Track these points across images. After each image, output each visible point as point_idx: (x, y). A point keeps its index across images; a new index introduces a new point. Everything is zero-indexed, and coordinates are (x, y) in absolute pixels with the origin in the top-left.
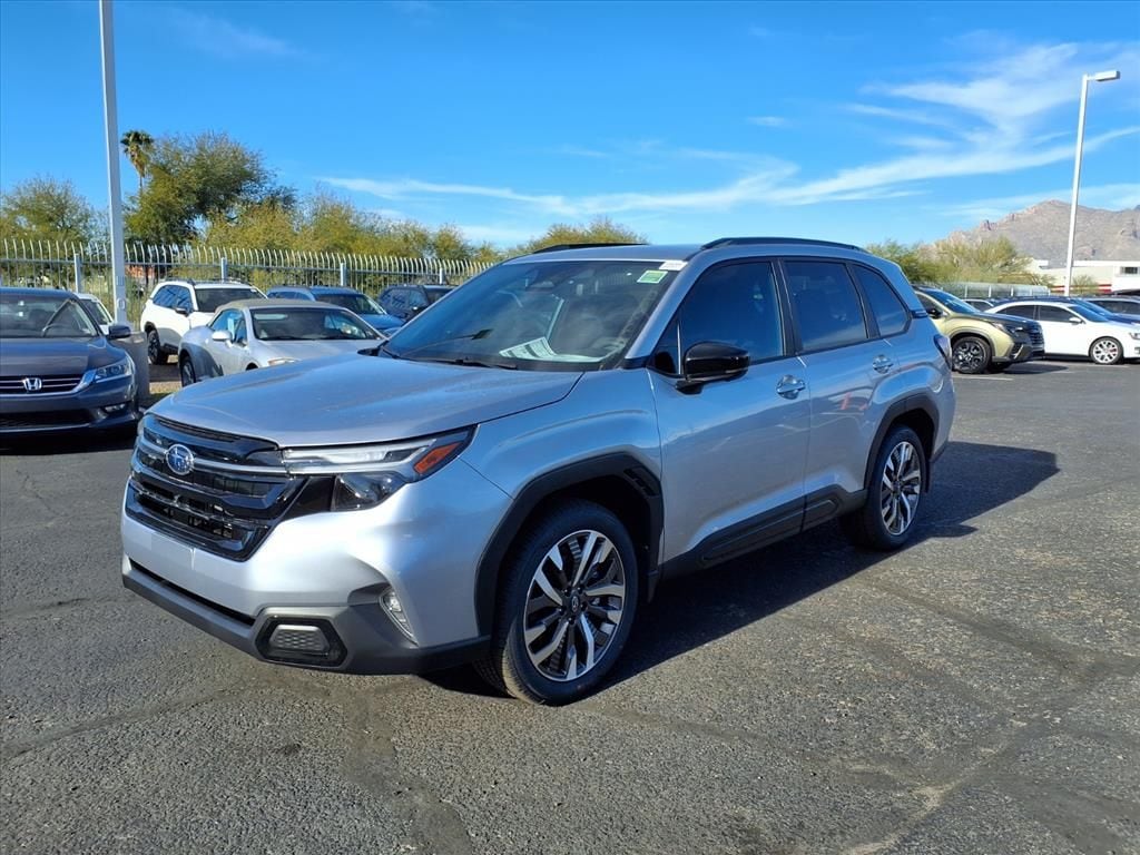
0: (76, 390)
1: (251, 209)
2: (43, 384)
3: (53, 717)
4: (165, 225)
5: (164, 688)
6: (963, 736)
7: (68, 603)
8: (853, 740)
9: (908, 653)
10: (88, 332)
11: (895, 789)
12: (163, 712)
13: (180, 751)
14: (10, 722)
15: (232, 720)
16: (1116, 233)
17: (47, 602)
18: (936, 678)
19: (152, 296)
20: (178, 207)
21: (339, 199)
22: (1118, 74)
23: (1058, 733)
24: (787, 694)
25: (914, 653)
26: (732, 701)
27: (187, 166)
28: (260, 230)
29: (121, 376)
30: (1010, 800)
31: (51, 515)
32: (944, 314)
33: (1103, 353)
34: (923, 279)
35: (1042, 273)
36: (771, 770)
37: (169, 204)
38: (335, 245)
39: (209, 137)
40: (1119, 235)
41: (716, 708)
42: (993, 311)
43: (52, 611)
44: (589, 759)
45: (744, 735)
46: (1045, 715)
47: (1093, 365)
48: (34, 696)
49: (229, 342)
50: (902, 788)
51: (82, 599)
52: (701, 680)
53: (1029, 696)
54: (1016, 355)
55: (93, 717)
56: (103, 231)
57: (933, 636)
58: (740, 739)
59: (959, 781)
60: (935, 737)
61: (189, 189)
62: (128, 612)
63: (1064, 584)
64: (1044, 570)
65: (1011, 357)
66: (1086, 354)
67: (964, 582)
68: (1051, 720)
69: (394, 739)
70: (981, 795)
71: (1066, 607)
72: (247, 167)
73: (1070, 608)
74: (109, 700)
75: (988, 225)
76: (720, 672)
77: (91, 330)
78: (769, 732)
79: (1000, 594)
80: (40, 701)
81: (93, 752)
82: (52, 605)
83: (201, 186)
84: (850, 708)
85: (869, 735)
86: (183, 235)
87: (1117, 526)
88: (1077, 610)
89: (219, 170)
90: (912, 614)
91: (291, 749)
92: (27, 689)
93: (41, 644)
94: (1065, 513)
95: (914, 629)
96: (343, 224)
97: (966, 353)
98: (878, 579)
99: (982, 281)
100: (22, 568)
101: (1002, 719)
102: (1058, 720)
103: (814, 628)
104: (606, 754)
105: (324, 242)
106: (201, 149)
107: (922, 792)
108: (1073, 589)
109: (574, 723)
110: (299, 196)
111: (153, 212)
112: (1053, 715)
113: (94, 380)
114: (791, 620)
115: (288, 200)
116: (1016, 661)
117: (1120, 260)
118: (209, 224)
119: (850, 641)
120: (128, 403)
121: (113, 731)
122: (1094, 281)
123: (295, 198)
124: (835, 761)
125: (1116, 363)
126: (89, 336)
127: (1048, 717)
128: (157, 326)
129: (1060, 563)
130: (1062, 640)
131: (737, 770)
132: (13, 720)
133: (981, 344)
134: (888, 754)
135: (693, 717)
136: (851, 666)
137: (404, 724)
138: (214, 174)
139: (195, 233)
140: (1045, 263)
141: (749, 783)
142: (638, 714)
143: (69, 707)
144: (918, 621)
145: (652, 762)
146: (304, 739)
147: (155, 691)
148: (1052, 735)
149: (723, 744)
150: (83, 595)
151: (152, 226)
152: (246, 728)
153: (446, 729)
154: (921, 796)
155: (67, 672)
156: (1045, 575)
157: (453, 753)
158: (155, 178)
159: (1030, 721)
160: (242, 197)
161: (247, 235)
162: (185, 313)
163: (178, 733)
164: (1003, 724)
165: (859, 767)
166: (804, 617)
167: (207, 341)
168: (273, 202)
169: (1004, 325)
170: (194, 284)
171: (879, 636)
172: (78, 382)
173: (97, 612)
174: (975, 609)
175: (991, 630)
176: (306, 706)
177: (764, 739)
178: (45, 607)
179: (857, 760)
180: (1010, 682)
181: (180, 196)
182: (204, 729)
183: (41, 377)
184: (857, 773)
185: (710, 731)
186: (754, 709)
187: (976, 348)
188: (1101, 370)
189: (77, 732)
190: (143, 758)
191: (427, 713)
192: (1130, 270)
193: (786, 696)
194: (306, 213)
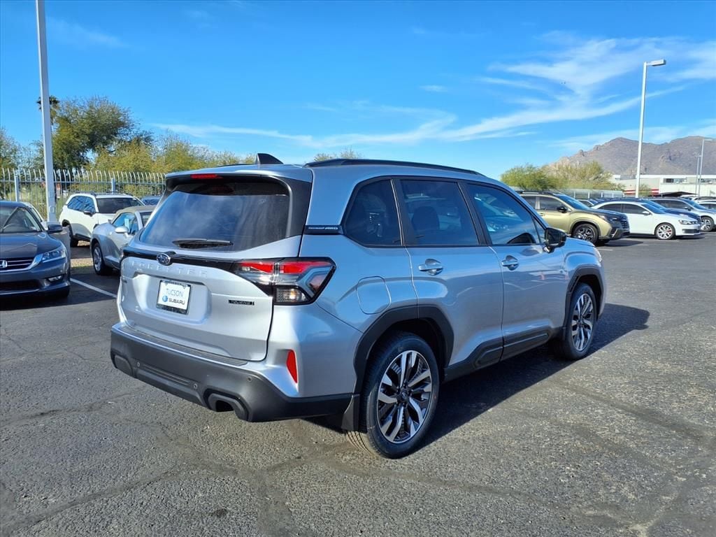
0: (30, 268)
1: (125, 146)
2: (8, 264)
3: (54, 495)
4: (68, 155)
5: (125, 472)
6: (649, 489)
7: (47, 413)
8: (582, 493)
9: (600, 433)
10: (34, 228)
11: (617, 527)
12: (129, 489)
13: (147, 517)
14: (25, 499)
15: (176, 493)
16: (658, 158)
17: (33, 413)
18: (621, 450)
19: (67, 203)
20: (76, 144)
21: (181, 139)
22: (665, 61)
23: (707, 485)
24: (532, 463)
25: (603, 433)
26: (498, 469)
27: (82, 118)
28: (131, 158)
29: (59, 258)
30: (691, 532)
31: (21, 352)
32: (569, 210)
33: (663, 233)
34: (548, 187)
35: (617, 182)
36: (535, 516)
37: (70, 142)
38: (179, 168)
39: (96, 100)
40: (660, 159)
41: (490, 474)
42: (596, 207)
43: (37, 419)
44: (418, 512)
45: (512, 493)
46: (696, 472)
47: (657, 240)
48: (38, 480)
49: (126, 234)
50: (621, 526)
51: (56, 411)
52: (475, 456)
53: (682, 460)
54: (614, 235)
55: (82, 495)
56: (26, 159)
57: (612, 421)
58: (510, 495)
59: (655, 520)
60: (632, 490)
61: (83, 133)
62: (90, 419)
63: (682, 384)
64: (667, 375)
65: (611, 236)
66: (653, 233)
67: (621, 384)
68: (700, 476)
69: (287, 503)
70: (672, 529)
71: (688, 399)
72: (121, 118)
73: (690, 400)
74: (90, 482)
75: (582, 153)
76: (486, 450)
77: (36, 227)
78: (527, 489)
79: (645, 393)
80: (43, 484)
81: (87, 520)
82: (37, 415)
83: (91, 131)
84: (574, 471)
85: (591, 489)
86: (81, 163)
87: (703, 345)
88: (695, 401)
89: (103, 120)
90: (595, 407)
91: (221, 513)
92: (32, 475)
93: (35, 442)
94: (669, 337)
95: (599, 416)
96: (184, 155)
97: (583, 234)
98: (568, 384)
99: (584, 188)
100: (11, 390)
101: (669, 476)
102: (704, 476)
103: (537, 418)
104: (428, 509)
105: (171, 166)
106: (91, 107)
107: (634, 528)
108: (689, 388)
109: (402, 488)
110: (155, 137)
111: (60, 147)
112: (700, 473)
113: (42, 261)
114: (521, 413)
115: (148, 139)
116: (667, 436)
117: (661, 174)
118: (96, 155)
119: (561, 426)
120: (63, 275)
121: (98, 504)
122: (649, 187)
123: (152, 138)
124: (574, 509)
125: (671, 239)
126: (35, 231)
127: (698, 474)
128: (71, 222)
129: (675, 370)
130: (691, 422)
131: (515, 517)
132: (27, 499)
133: (592, 228)
134: (606, 503)
135: (476, 482)
136: (566, 442)
137: (292, 492)
138: (99, 123)
139: (88, 162)
140: (619, 176)
141: (524, 525)
142: (441, 481)
143: (64, 488)
144: (600, 411)
145: (458, 513)
146: (228, 506)
147: (119, 474)
148: (703, 486)
149: (501, 499)
150: (56, 407)
151: (60, 156)
152: (187, 498)
153: (320, 495)
154: (635, 531)
155: (57, 462)
156: (669, 378)
157: (328, 512)
158: (60, 125)
159: (687, 477)
160: (118, 137)
161: (122, 162)
162: (90, 214)
163: (142, 504)
164: (672, 480)
165: (590, 512)
166: (529, 411)
167: (111, 233)
168: (138, 141)
169: (605, 216)
170: (95, 195)
171: (578, 422)
172: (31, 262)
173: (68, 419)
174: (632, 402)
175: (647, 415)
176: (224, 481)
177: (526, 495)
178: (32, 417)
179: (588, 507)
180: (667, 451)
181: (78, 137)
182: (159, 501)
183: (7, 260)
184: (590, 517)
185: (490, 490)
186: (513, 474)
187: (589, 231)
188: (663, 243)
189: (73, 505)
190: (122, 522)
191: (304, 484)
192: (669, 181)
193: (531, 465)
194: (160, 149)
